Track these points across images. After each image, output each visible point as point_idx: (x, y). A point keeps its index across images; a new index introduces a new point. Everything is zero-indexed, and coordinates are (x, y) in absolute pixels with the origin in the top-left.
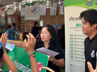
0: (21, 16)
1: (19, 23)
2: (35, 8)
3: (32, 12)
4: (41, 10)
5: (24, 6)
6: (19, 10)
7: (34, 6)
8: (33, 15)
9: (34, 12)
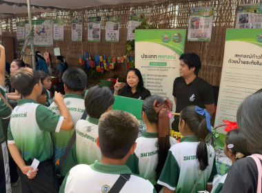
0: (18, 39)
1: (14, 50)
2: (44, 29)
3: (39, 34)
4: (54, 32)
5: (22, 24)
6: (12, 30)
7: (41, 26)
8: (41, 39)
9: (42, 34)
